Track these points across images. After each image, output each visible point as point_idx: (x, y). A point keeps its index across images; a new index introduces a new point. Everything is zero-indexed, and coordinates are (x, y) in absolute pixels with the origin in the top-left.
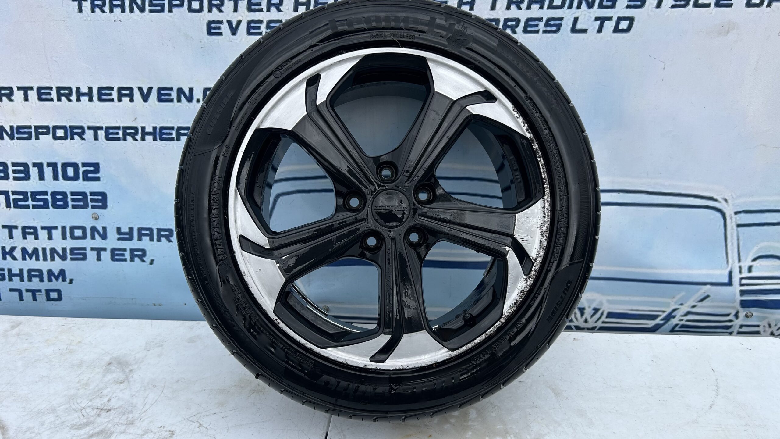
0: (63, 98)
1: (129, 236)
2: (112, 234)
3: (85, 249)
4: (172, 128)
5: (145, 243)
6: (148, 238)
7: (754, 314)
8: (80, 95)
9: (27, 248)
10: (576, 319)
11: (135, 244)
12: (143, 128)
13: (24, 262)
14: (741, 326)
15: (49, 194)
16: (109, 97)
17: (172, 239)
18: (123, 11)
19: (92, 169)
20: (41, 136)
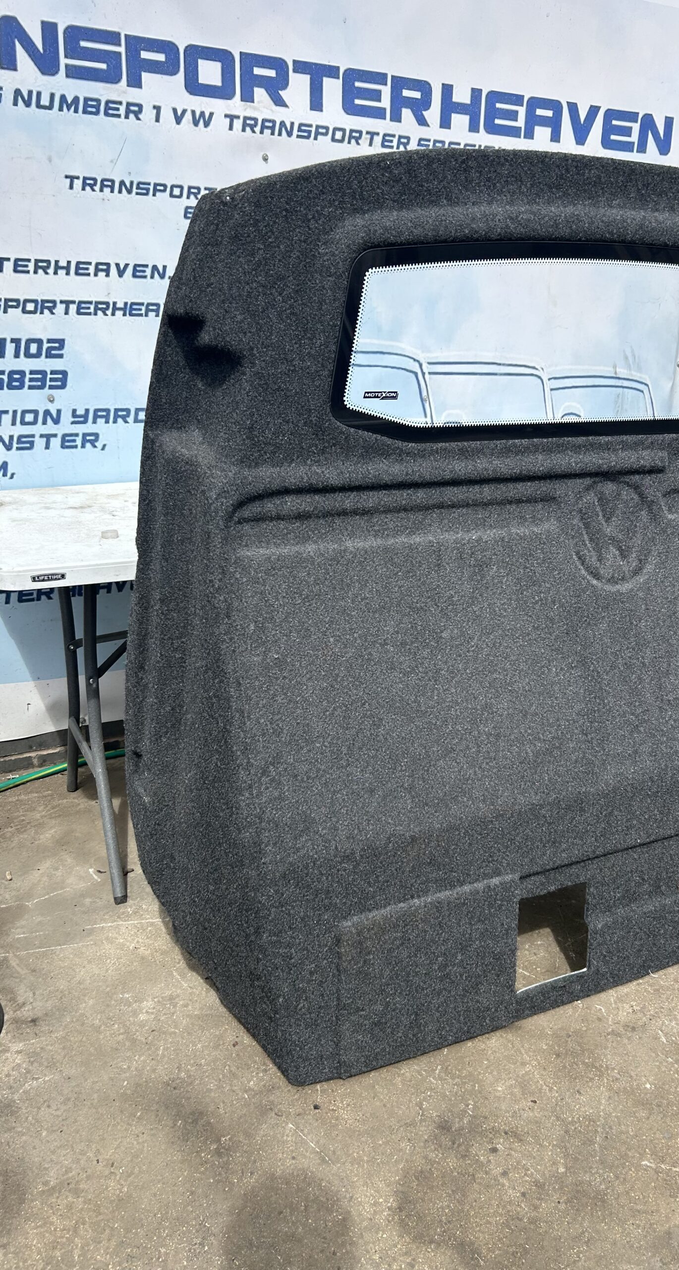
0: (40, 271)
1: (84, 419)
2: (66, 417)
3: (33, 436)
4: (142, 304)
5: (100, 427)
6: (103, 420)
8: (57, 267)
11: (89, 428)
12: (115, 304)
15: (6, 373)
16: (86, 272)
17: (128, 419)
18: (112, 191)
19: (57, 345)
20: (9, 310)
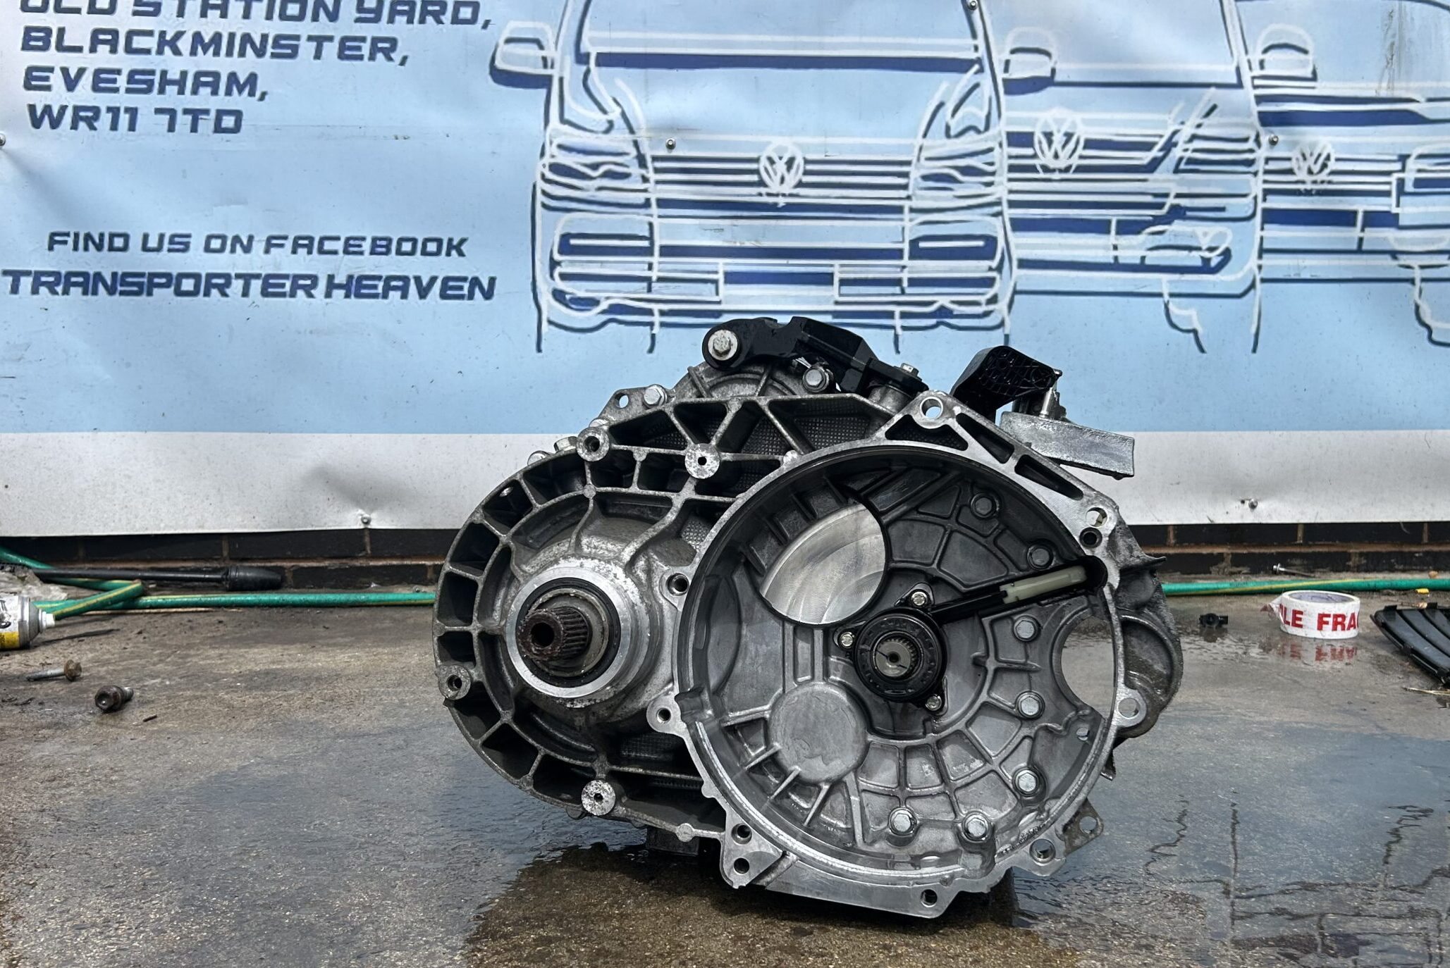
1: (375, 15)
2: (348, 12)
3: (297, 38)
5: (400, 28)
6: (405, 18)
7: (1281, 138)
9: (203, 34)
10: (1043, 152)
11: (382, 29)
13: (194, 58)
14: (1267, 160)
17: (443, 18)
